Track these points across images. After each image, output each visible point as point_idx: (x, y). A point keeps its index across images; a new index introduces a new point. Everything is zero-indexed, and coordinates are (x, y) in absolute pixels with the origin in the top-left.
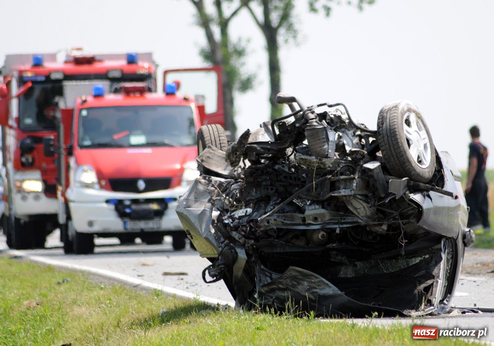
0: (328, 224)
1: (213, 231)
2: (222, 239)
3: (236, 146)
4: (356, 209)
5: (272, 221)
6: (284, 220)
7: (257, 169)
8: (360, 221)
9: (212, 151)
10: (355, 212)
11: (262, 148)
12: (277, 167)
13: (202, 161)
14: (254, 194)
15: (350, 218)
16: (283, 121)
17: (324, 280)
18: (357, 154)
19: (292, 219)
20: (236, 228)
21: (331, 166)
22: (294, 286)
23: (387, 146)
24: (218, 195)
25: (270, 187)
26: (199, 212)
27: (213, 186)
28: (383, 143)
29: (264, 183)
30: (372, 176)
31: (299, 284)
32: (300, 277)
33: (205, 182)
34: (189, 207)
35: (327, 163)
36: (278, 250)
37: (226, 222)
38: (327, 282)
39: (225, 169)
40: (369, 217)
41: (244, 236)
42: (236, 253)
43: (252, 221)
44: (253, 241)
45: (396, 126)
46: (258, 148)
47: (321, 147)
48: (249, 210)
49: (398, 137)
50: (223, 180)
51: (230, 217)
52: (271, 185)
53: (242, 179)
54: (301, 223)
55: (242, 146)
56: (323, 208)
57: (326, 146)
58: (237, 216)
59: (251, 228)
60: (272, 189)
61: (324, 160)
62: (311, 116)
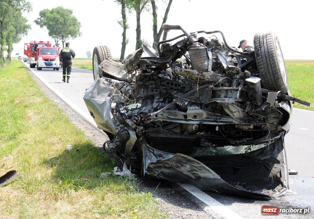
0: (205, 121)
1: (112, 117)
2: (118, 123)
3: (133, 59)
4: (232, 112)
5: (159, 116)
6: (169, 115)
7: (146, 76)
8: (234, 121)
9: (109, 62)
10: (230, 114)
11: (151, 62)
12: (160, 75)
13: (102, 67)
14: (142, 93)
15: (225, 118)
16: (167, 43)
17: (205, 166)
18: (233, 70)
19: (175, 115)
20: (130, 117)
21: (209, 78)
22: (178, 167)
23: (265, 65)
24: (117, 93)
25: (155, 90)
26: (102, 103)
27: (113, 86)
28: (261, 63)
29: (150, 86)
30: (254, 89)
31: (182, 166)
32: (184, 161)
33: (107, 83)
34: (94, 98)
35: (206, 75)
36: (162, 136)
37: (122, 112)
38: (207, 168)
39: (119, 74)
40: (241, 119)
41: (135, 123)
42: (129, 134)
43: (142, 113)
44: (142, 128)
45: (273, 50)
46: (148, 62)
47: (202, 63)
48: (139, 105)
49: (275, 58)
50: (118, 82)
51: (125, 109)
52: (156, 88)
53: (134, 82)
54: (183, 119)
55: (137, 59)
56: (201, 109)
57: (206, 63)
58: (130, 108)
59: (141, 118)
60: (156, 91)
61: (204, 73)
62: (195, 40)
